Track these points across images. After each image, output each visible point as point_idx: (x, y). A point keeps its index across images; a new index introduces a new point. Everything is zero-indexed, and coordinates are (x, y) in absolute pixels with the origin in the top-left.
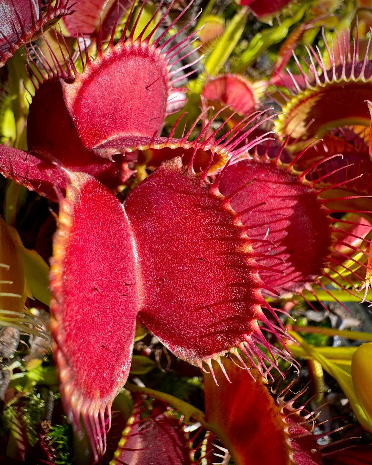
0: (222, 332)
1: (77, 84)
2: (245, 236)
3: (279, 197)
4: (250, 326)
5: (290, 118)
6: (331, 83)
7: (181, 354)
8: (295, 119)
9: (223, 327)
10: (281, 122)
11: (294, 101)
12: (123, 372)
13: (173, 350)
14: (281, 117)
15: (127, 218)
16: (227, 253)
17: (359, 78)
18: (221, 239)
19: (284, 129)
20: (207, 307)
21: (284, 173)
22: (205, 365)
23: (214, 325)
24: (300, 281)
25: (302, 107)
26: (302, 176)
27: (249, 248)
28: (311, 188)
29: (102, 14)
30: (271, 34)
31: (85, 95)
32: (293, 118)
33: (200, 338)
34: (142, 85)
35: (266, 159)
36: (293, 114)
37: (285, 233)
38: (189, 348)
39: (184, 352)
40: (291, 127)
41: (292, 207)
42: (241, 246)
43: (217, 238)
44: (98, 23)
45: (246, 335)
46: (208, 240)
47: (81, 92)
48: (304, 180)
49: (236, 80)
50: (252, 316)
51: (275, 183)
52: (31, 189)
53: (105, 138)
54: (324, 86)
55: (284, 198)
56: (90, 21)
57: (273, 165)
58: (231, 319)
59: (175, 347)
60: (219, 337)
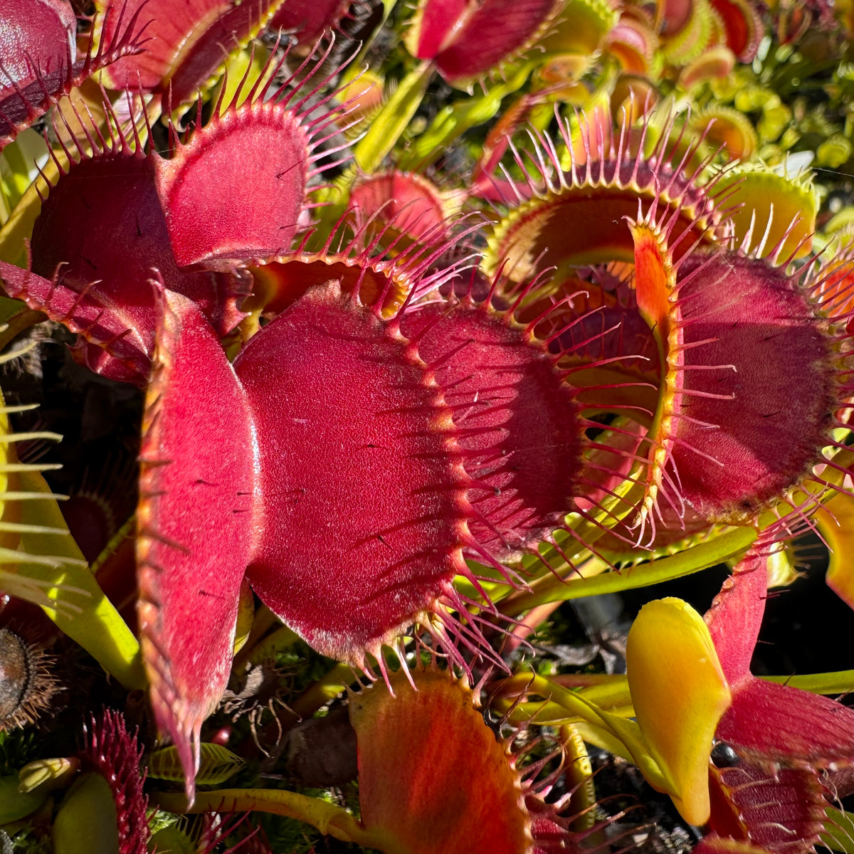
0: (403, 585)
2: (441, 401)
3: (493, 368)
4: (451, 561)
5: (507, 246)
6: (571, 188)
7: (326, 644)
8: (515, 248)
9: (403, 574)
10: (493, 253)
11: (514, 216)
12: (218, 675)
13: (311, 638)
14: (492, 243)
16: (413, 434)
18: (403, 411)
20: (378, 536)
21: (500, 325)
22: (369, 658)
23: (388, 572)
24: (534, 526)
26: (529, 330)
27: (447, 422)
28: (544, 352)
29: (176, 57)
30: (469, 109)
31: (188, 178)
32: (513, 245)
33: (362, 603)
34: (271, 170)
35: (470, 303)
36: (512, 240)
37: (505, 433)
38: (340, 631)
39: (331, 640)
40: (509, 261)
41: (514, 386)
42: (435, 419)
43: (396, 410)
45: (443, 582)
46: (382, 413)
47: (182, 173)
48: (532, 338)
49: (411, 181)
50: (453, 541)
51: (486, 343)
52: (75, 329)
54: (559, 193)
55: (502, 370)
56: (154, 66)
57: (480, 314)
58: (418, 555)
59: (315, 632)
60: (397, 596)
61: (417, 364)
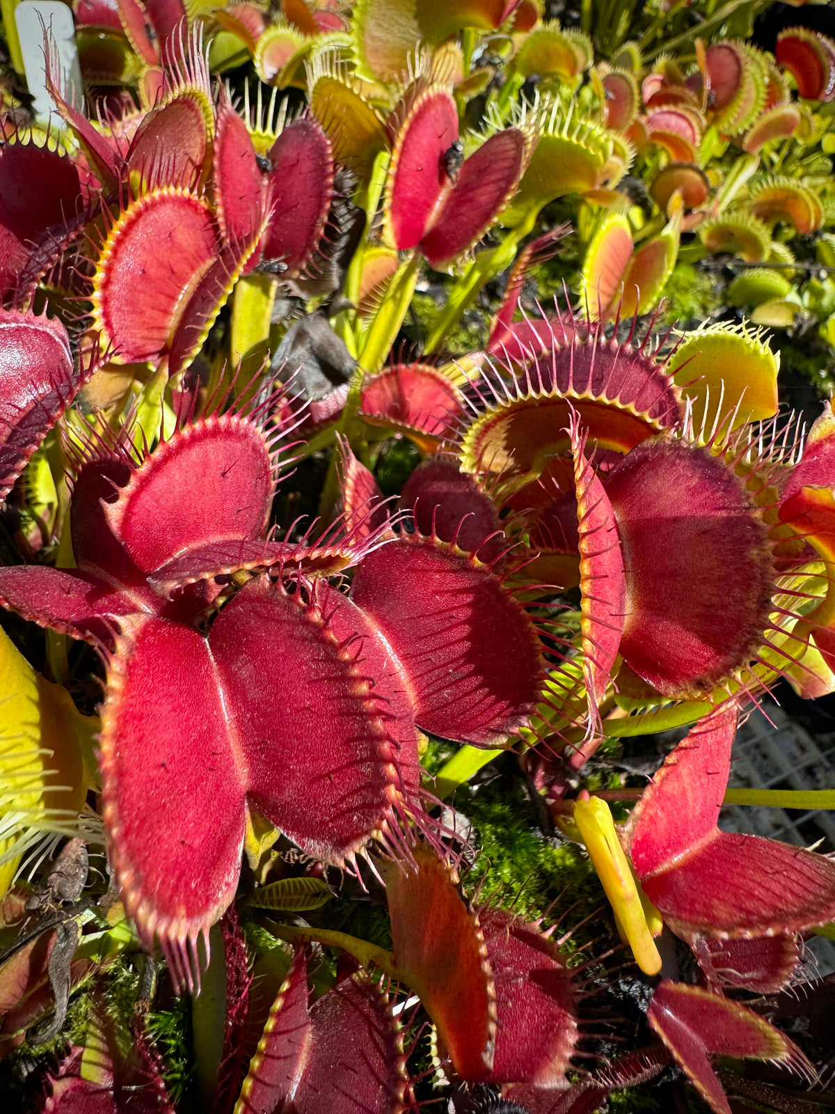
0: (357, 809)
1: (122, 502)
2: (356, 671)
3: (447, 591)
4: (385, 795)
5: (481, 448)
6: (518, 401)
7: (314, 850)
8: (489, 448)
9: (357, 801)
10: (469, 455)
11: (476, 426)
12: (227, 884)
13: (303, 845)
14: (465, 448)
15: (212, 658)
16: (339, 697)
17: (552, 393)
18: (328, 678)
19: (478, 463)
20: (328, 775)
21: (446, 555)
22: (348, 863)
23: (342, 799)
24: (513, 714)
25: (491, 433)
26: (472, 556)
27: (364, 688)
28: (487, 574)
29: (172, 322)
30: (492, 256)
31: (136, 510)
32: (486, 447)
33: (331, 820)
34: (215, 472)
35: (418, 538)
36: (484, 444)
38: (323, 840)
39: (318, 847)
40: (486, 459)
41: (468, 605)
42: (352, 687)
43: (323, 679)
44: (168, 334)
45: (384, 809)
46: (314, 681)
47: (129, 510)
48: (477, 562)
50: (385, 782)
51: (439, 572)
52: (77, 637)
53: (170, 555)
54: (509, 406)
55: (455, 593)
56: (155, 334)
57: (429, 547)
58: (362, 788)
59: (306, 840)
60: (355, 818)
61: (331, 643)
